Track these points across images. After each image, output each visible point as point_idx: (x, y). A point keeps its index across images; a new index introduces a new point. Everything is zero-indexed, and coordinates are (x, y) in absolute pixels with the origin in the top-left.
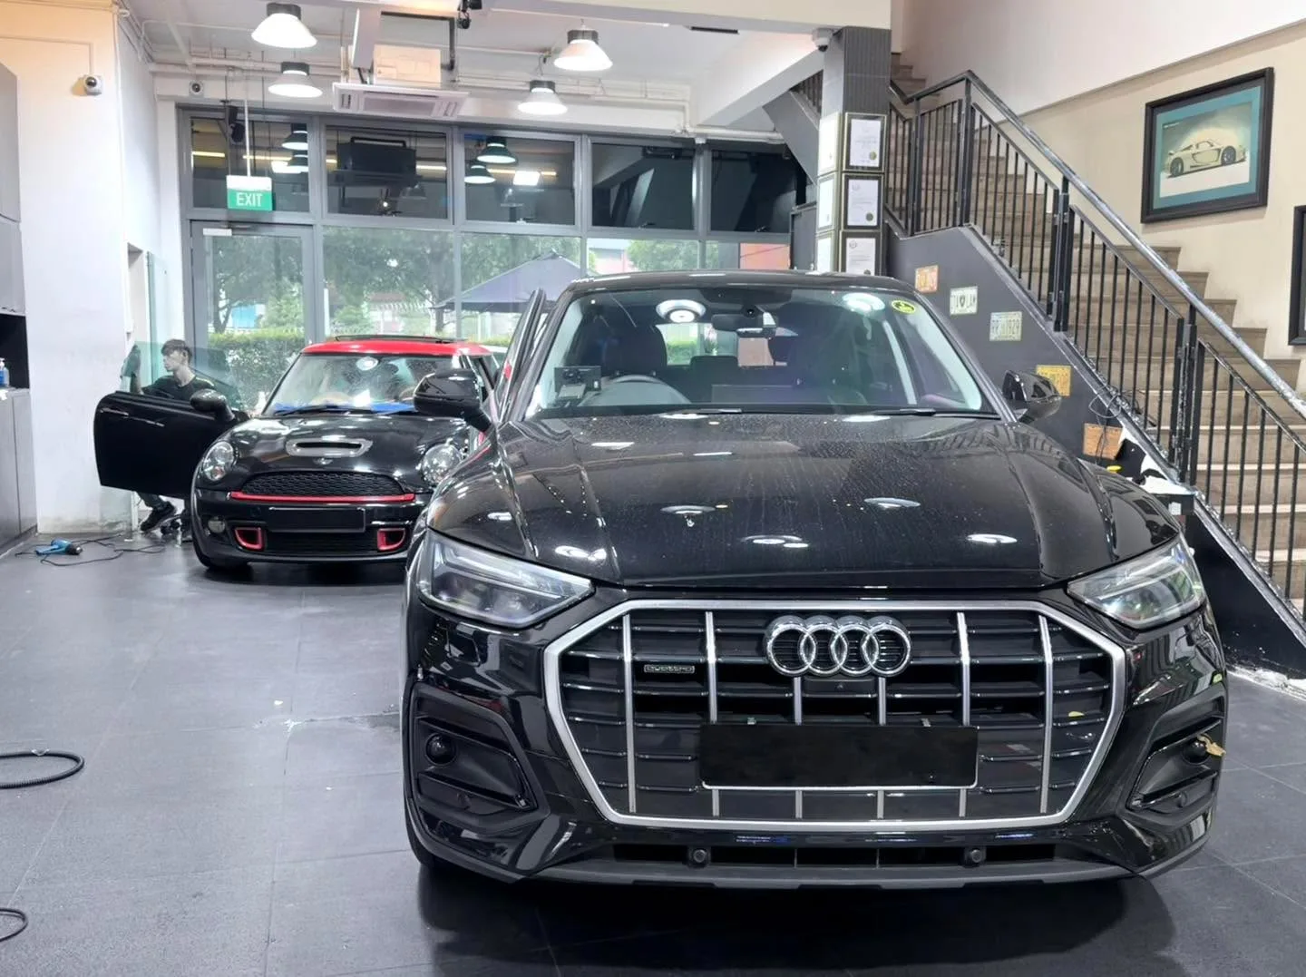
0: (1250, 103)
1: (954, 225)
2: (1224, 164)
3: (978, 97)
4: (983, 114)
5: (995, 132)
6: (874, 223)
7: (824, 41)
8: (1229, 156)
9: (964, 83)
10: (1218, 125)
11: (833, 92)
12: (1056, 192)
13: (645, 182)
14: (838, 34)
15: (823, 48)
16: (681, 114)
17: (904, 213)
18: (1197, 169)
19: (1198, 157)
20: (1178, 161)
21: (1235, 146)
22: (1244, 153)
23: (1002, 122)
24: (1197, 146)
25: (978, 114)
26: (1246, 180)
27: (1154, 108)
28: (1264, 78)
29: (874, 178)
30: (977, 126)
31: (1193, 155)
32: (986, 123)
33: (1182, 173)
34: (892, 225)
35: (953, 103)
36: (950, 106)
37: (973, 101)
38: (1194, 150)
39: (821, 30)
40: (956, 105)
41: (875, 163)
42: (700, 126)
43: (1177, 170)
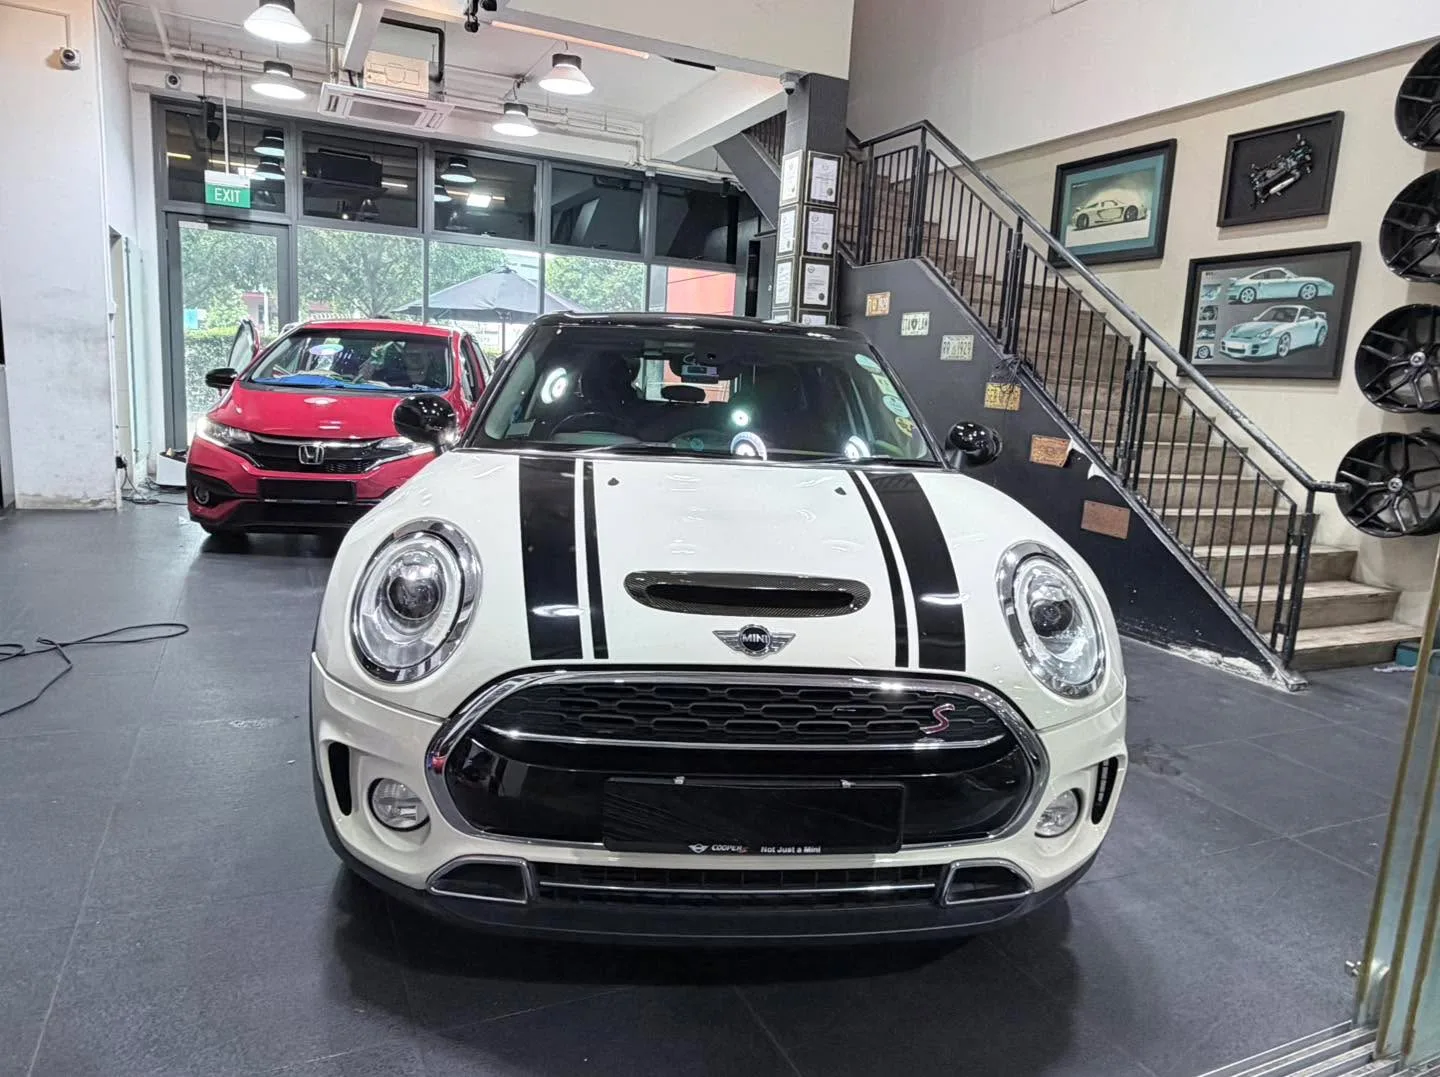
0: (1153, 169)
1: (906, 257)
2: (1126, 220)
3: (933, 144)
4: (938, 160)
5: (949, 176)
6: (828, 251)
7: (791, 85)
8: (1131, 214)
9: (920, 130)
10: (1123, 187)
11: (796, 133)
12: (1010, 231)
13: (589, 212)
14: (805, 81)
15: (789, 91)
16: (635, 149)
17: (855, 247)
18: (1101, 224)
19: (1102, 214)
20: (1084, 216)
21: (1138, 206)
22: (1145, 212)
23: (957, 168)
24: (1103, 204)
25: (933, 159)
26: (1145, 235)
27: (1064, 170)
28: (1168, 147)
29: (830, 212)
30: (931, 170)
31: (1099, 212)
32: (940, 167)
33: (1087, 227)
34: (845, 256)
35: (907, 149)
36: (905, 152)
37: (928, 148)
38: (1099, 208)
39: (790, 75)
40: (911, 152)
41: (832, 199)
42: (652, 160)
43: (1083, 223)
